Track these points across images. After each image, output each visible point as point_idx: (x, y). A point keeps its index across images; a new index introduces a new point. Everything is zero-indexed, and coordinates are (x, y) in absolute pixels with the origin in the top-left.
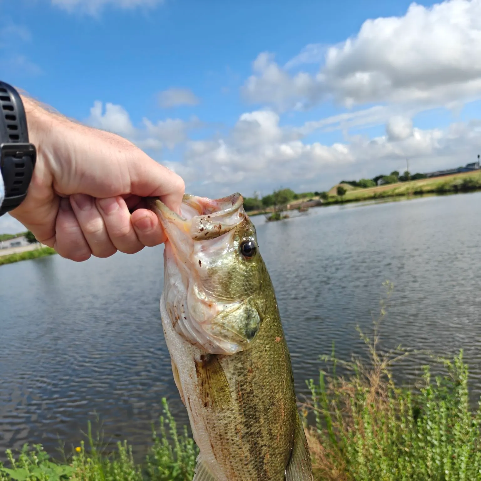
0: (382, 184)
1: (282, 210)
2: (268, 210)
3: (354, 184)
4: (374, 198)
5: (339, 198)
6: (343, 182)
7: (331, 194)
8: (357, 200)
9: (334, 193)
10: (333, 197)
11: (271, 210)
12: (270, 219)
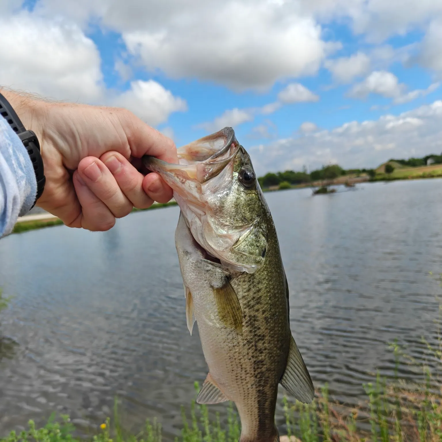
0: (432, 164)
1: (329, 184)
2: (316, 183)
3: (403, 163)
4: (423, 177)
5: (387, 176)
6: (392, 161)
7: (378, 172)
8: (405, 178)
9: (382, 171)
10: (380, 174)
11: (319, 184)
12: (317, 193)
